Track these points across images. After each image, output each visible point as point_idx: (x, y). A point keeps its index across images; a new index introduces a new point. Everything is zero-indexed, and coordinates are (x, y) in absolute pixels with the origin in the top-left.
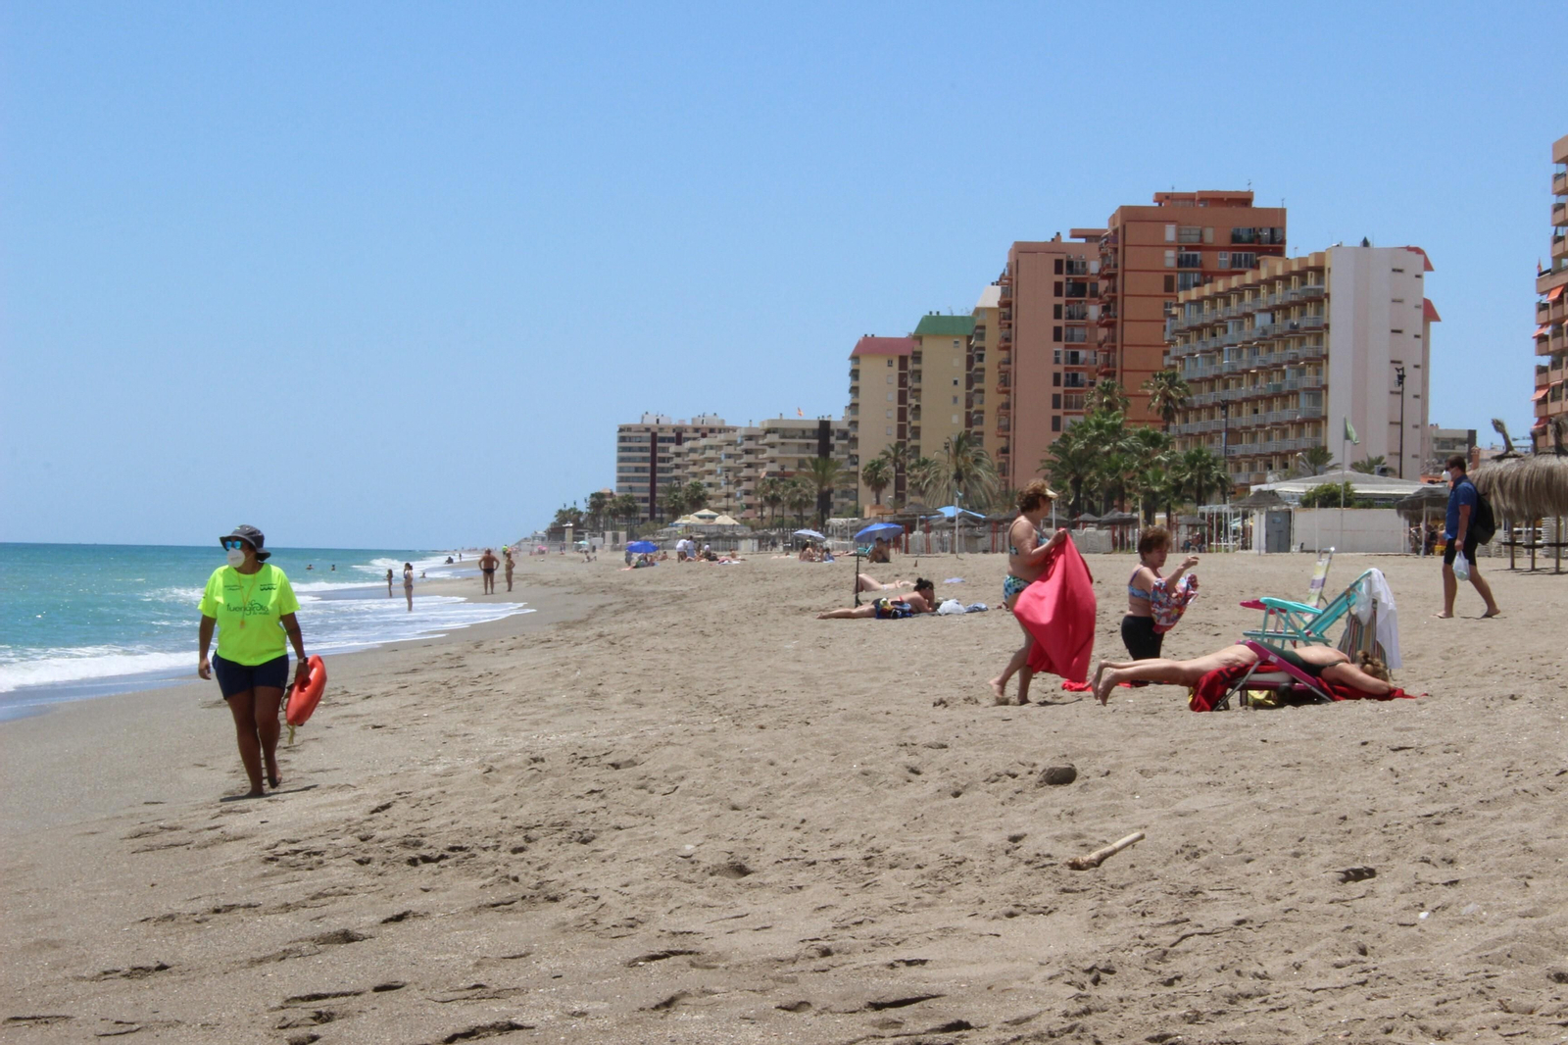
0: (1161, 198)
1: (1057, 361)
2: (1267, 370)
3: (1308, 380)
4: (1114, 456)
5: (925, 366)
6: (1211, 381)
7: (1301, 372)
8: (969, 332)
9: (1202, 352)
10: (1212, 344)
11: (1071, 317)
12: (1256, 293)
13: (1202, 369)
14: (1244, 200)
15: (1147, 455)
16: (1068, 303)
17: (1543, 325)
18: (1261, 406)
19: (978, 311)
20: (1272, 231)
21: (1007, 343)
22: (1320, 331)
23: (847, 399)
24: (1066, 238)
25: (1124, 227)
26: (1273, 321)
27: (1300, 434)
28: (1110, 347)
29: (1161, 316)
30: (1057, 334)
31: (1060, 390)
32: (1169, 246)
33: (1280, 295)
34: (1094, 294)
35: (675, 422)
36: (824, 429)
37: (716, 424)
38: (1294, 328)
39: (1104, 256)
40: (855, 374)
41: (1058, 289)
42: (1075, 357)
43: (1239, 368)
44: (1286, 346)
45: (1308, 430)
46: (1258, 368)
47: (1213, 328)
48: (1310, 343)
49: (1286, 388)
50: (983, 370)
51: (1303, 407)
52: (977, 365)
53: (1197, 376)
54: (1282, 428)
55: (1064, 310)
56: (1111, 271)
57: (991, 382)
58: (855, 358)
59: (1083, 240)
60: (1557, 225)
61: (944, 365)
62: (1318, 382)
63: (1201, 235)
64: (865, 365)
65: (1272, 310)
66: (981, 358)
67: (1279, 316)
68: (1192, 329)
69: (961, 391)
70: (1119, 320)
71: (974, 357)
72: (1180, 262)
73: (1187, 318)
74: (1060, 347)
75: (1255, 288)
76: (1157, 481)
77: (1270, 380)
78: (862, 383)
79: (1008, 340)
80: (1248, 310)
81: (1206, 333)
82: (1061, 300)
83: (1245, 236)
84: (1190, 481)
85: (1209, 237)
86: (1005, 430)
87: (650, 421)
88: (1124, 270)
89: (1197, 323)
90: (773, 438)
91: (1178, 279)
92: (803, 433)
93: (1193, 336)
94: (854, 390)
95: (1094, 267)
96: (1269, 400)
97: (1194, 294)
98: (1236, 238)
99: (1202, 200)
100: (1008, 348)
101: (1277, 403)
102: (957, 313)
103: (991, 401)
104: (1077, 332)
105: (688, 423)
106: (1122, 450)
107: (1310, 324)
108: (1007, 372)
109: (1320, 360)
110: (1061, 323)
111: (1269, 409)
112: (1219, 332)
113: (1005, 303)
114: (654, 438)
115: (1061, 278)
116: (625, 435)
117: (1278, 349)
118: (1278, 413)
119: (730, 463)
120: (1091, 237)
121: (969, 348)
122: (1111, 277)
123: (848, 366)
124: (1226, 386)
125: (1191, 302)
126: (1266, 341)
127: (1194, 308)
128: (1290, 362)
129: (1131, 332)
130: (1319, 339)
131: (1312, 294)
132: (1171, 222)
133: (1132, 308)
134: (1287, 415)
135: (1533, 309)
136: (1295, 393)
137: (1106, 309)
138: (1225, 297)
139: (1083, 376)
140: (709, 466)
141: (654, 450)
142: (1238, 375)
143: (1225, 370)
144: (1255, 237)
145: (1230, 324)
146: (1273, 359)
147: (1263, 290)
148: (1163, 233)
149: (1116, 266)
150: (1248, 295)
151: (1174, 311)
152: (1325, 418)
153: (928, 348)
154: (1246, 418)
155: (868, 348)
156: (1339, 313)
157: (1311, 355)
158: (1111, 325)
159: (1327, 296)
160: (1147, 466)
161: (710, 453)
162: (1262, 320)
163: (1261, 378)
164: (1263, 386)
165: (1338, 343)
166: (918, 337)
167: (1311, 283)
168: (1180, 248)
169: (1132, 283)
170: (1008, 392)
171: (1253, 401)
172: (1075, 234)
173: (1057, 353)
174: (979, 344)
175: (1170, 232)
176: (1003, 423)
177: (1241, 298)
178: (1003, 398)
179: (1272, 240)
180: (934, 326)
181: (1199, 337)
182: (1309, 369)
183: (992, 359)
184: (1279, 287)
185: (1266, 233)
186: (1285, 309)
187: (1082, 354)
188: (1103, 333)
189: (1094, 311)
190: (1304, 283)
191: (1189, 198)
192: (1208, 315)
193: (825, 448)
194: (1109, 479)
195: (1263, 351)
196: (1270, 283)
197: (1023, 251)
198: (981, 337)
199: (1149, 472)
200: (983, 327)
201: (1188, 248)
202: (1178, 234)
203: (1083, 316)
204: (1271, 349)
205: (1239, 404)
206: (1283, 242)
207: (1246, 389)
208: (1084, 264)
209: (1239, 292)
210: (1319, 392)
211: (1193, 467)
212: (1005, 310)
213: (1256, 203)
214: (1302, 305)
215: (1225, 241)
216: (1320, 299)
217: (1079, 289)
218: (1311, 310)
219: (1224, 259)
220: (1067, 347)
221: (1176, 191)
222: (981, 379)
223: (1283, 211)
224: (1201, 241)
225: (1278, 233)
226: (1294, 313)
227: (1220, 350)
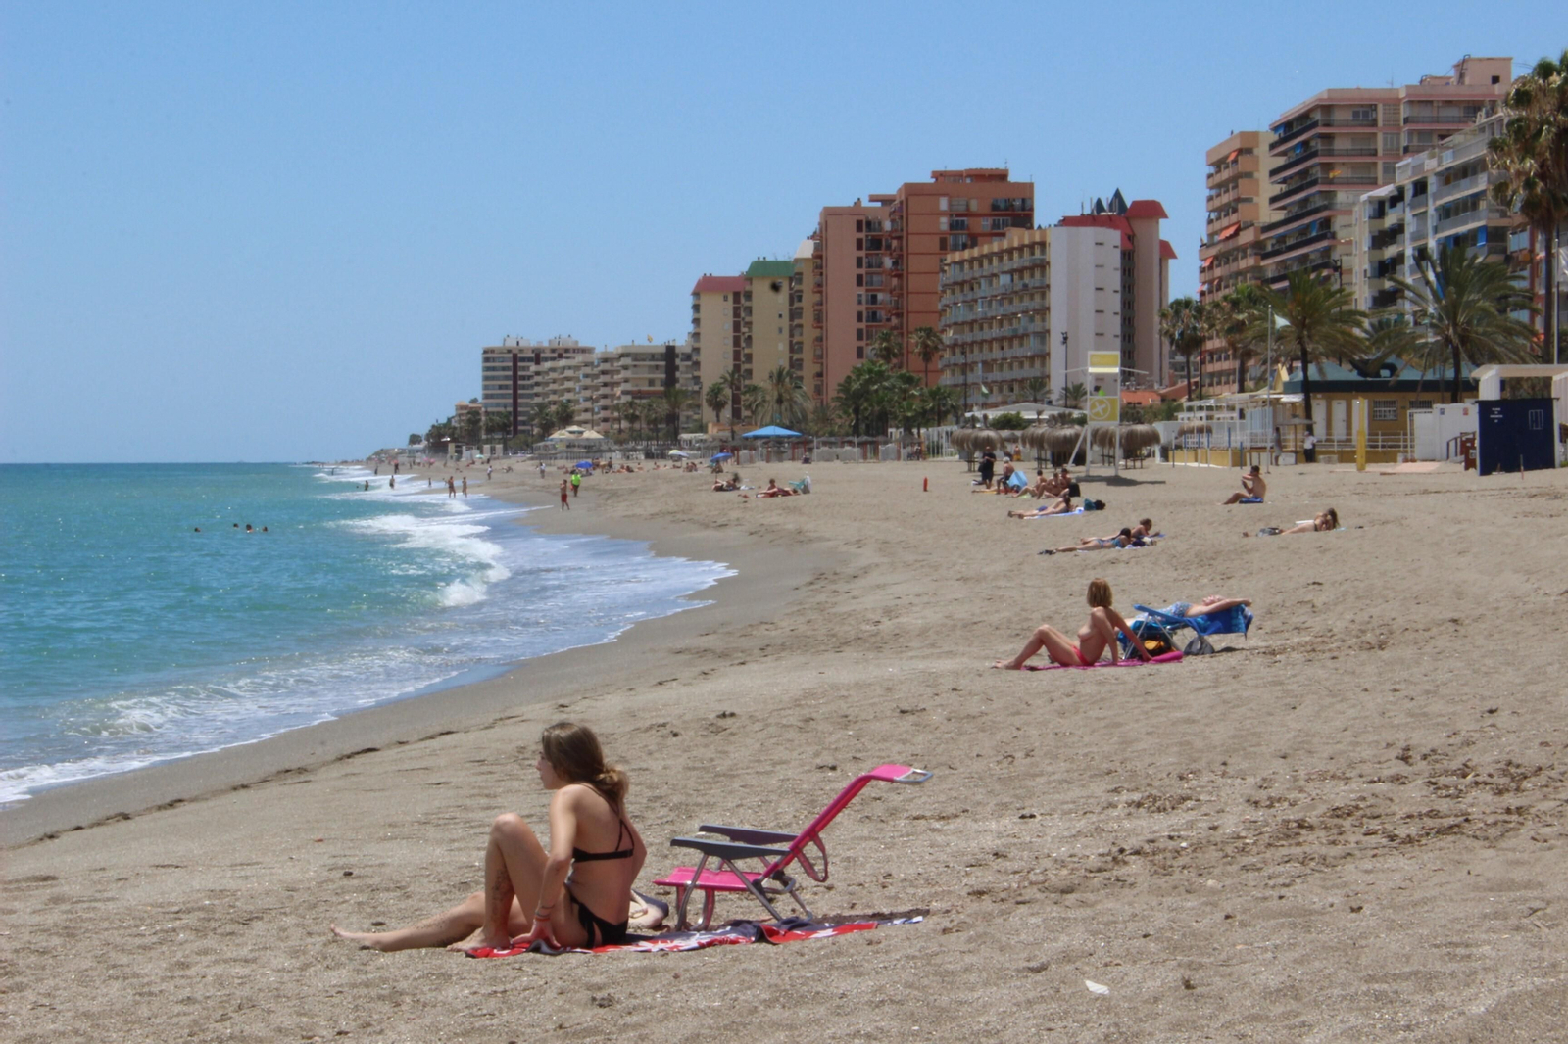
0: (937, 175)
1: (860, 302)
2: (1011, 317)
3: (1037, 326)
4: (881, 392)
5: (756, 301)
6: (972, 323)
7: (1032, 319)
8: (790, 278)
9: (964, 302)
10: (970, 296)
11: (870, 266)
12: (1001, 259)
13: (962, 314)
14: (1001, 176)
15: (905, 391)
16: (867, 255)
17: (1204, 283)
18: (1006, 344)
19: (797, 260)
20: (1024, 200)
21: (819, 287)
22: (1044, 289)
23: (690, 328)
24: (866, 203)
25: (907, 200)
26: (1012, 280)
27: (1032, 365)
28: (899, 293)
29: (938, 269)
30: (860, 280)
31: (863, 325)
32: (943, 214)
33: (1017, 262)
34: (888, 247)
35: (534, 344)
36: (669, 352)
37: (571, 345)
38: (1025, 286)
39: (893, 221)
40: (696, 308)
41: (859, 245)
42: (874, 299)
43: (989, 315)
44: (1021, 300)
46: (1002, 316)
47: (971, 284)
48: (1037, 298)
49: (1021, 332)
50: (801, 308)
51: (1031, 346)
52: (796, 304)
53: (960, 320)
54: (1020, 360)
55: (865, 261)
56: (898, 234)
57: (807, 319)
58: (696, 294)
59: (879, 204)
60: (1211, 211)
61: (771, 302)
62: (1043, 327)
63: (968, 205)
64: (704, 300)
65: (1012, 272)
66: (800, 299)
67: (1016, 277)
68: (955, 283)
69: (785, 323)
70: (905, 273)
71: (795, 297)
72: (952, 227)
73: (951, 275)
74: (862, 291)
75: (1000, 254)
76: (910, 409)
77: (1011, 325)
78: (702, 316)
79: (820, 285)
80: (995, 271)
81: (967, 287)
82: (862, 253)
83: (1002, 205)
84: (932, 409)
85: (974, 206)
86: (820, 358)
88: (908, 234)
89: (960, 279)
90: (627, 361)
91: (950, 240)
92: (653, 357)
93: (958, 289)
94: (696, 321)
95: (887, 226)
96: (1011, 339)
97: (958, 256)
98: (995, 207)
99: (969, 176)
100: (821, 292)
101: (1016, 342)
102: (781, 258)
103: (808, 334)
104: (876, 278)
105: (546, 345)
106: (886, 388)
107: (1037, 285)
108: (821, 311)
109: (1044, 311)
110: (862, 271)
111: (1011, 346)
112: (976, 286)
113: (818, 255)
114: (517, 359)
115: (862, 235)
116: (491, 358)
117: (1016, 301)
118: (1018, 351)
119: (588, 382)
120: (886, 201)
121: (791, 289)
122: (899, 238)
123: (690, 301)
124: (981, 329)
125: (955, 263)
126: (1007, 296)
127: (958, 267)
128: (1023, 313)
129: (914, 282)
130: (1043, 295)
131: (1038, 262)
132: (944, 195)
133: (915, 264)
134: (1023, 352)
135: (1197, 271)
137: (895, 263)
138: (980, 259)
139: (879, 315)
141: (516, 369)
142: (989, 320)
143: (980, 316)
144: (1009, 205)
145: (983, 281)
146: (1012, 309)
147: (1006, 257)
148: (937, 204)
149: (902, 230)
150: (995, 260)
151: (946, 268)
152: (1048, 354)
153: (757, 289)
154: (996, 354)
155: (706, 286)
156: (1057, 276)
157: (1037, 307)
158: (899, 276)
159: (1048, 263)
160: (904, 399)
161: (571, 373)
162: (1005, 279)
163: (1005, 323)
164: (1007, 331)
165: (1057, 298)
166: (749, 279)
167: (1037, 251)
168: (951, 215)
169: (915, 243)
170: (821, 328)
171: (1001, 340)
172: (873, 199)
173: (860, 295)
174: (797, 287)
175: (943, 204)
176: (819, 352)
177: (990, 262)
178: (818, 332)
179: (1023, 209)
180: (761, 270)
181: (962, 291)
182: (1037, 318)
183: (808, 300)
184: (1016, 255)
185: (1018, 203)
186: (1021, 271)
187: (880, 296)
188: (895, 281)
189: (888, 262)
190: (1033, 253)
191: (960, 175)
192: (967, 275)
193: (671, 369)
194: (877, 409)
195: (1006, 302)
196: (1010, 251)
197: (830, 214)
198: (800, 282)
199: (904, 403)
200: (801, 274)
201: (958, 215)
202: (950, 205)
203: (880, 265)
204: (1011, 301)
205: (990, 342)
206: (1032, 209)
207: (995, 332)
208: (880, 224)
209: (989, 256)
210: (1044, 334)
211: (934, 399)
212: (818, 260)
213: (1012, 178)
214: (1032, 269)
215: (987, 209)
216: (1043, 266)
217: (876, 243)
218: (1037, 274)
219: (985, 224)
220: (867, 290)
221: (949, 169)
222: (800, 316)
223: (1030, 186)
224: (968, 208)
225: (1028, 202)
226: (1027, 275)
227: (976, 301)
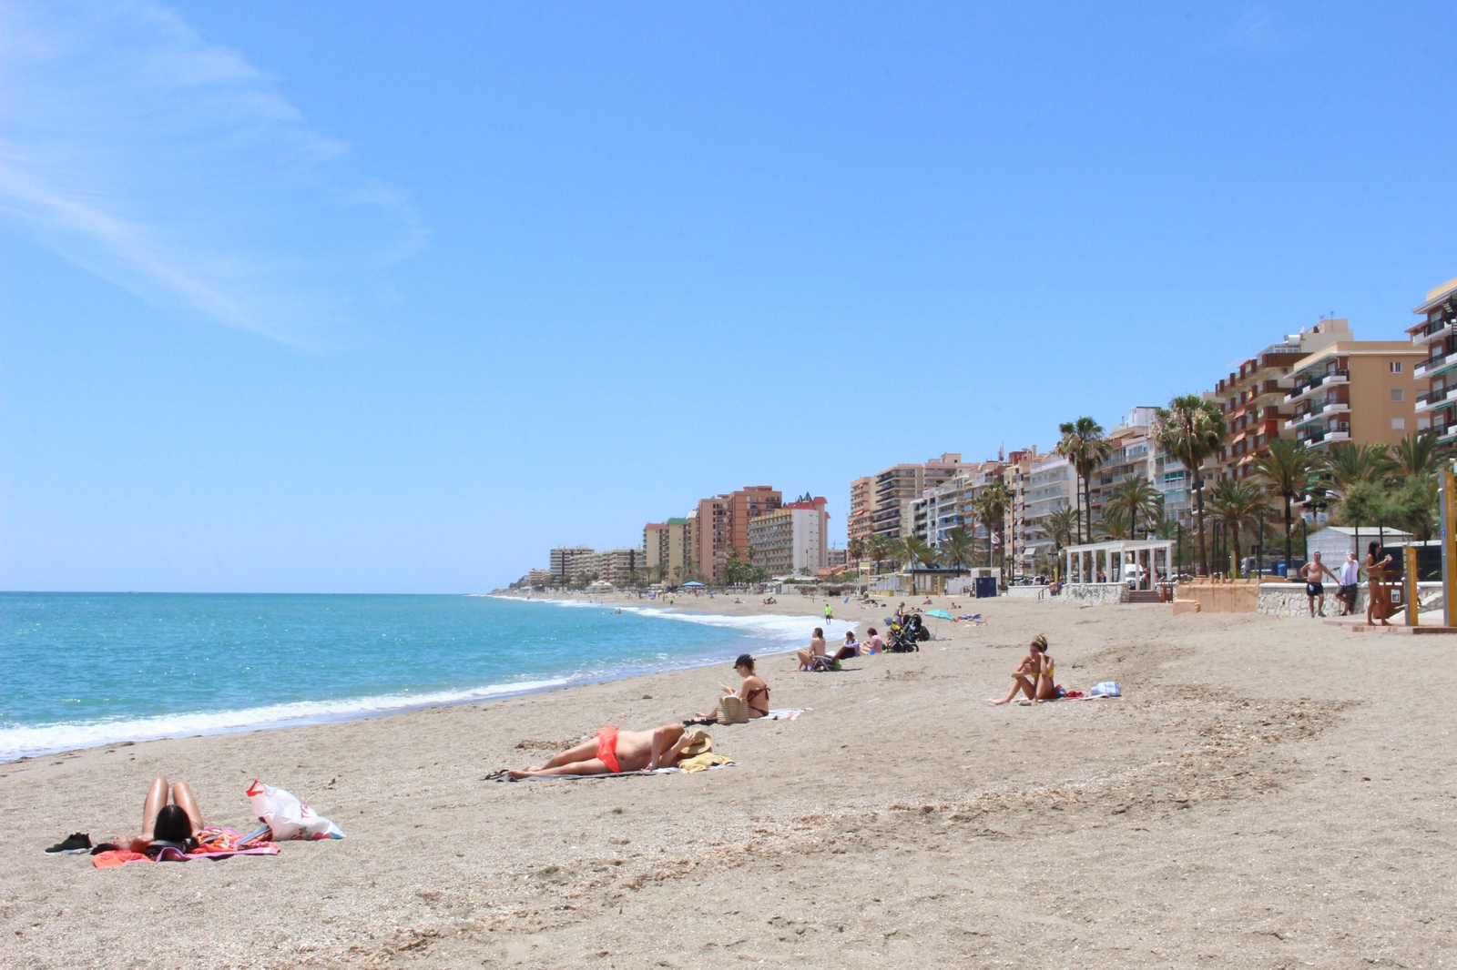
0: (745, 488)
1: (714, 534)
2: (777, 542)
3: (788, 545)
5: (670, 534)
6: (762, 544)
7: (786, 543)
8: (685, 525)
9: (760, 536)
10: (761, 534)
11: (718, 521)
12: (773, 521)
13: (760, 541)
16: (717, 517)
18: (775, 552)
19: (687, 518)
20: (778, 497)
21: (699, 529)
22: (791, 532)
23: (642, 543)
24: (716, 498)
25: (735, 496)
26: (778, 529)
27: (786, 560)
28: (731, 532)
29: (746, 524)
30: (714, 527)
31: (716, 543)
32: (748, 503)
33: (780, 522)
34: (725, 515)
35: (571, 548)
36: (632, 552)
37: (585, 548)
38: (783, 531)
39: (728, 505)
40: (645, 535)
41: (714, 513)
42: (719, 533)
43: (769, 541)
44: (782, 536)
45: (788, 559)
46: (774, 541)
47: (761, 529)
48: (789, 535)
49: (782, 547)
50: (690, 536)
51: (786, 553)
52: (688, 535)
54: (781, 558)
55: (716, 519)
57: (693, 541)
58: (645, 530)
59: (722, 498)
61: (676, 535)
62: (791, 545)
64: (648, 533)
65: (778, 526)
66: (689, 533)
67: (780, 527)
68: (755, 529)
69: (682, 542)
70: (735, 524)
71: (687, 532)
72: (752, 507)
73: (753, 526)
74: (715, 530)
75: (773, 519)
77: (777, 545)
78: (647, 544)
80: (771, 525)
81: (759, 531)
82: (715, 516)
83: (771, 499)
85: (760, 500)
86: (699, 556)
87: (562, 547)
88: (735, 508)
89: (757, 527)
90: (614, 556)
91: (751, 512)
92: (625, 554)
93: (756, 531)
94: (645, 541)
95: (725, 507)
96: (777, 550)
97: (756, 519)
98: (767, 500)
99: (757, 488)
100: (699, 531)
101: (779, 551)
102: (681, 518)
103: (694, 547)
104: (720, 526)
105: (575, 548)
107: (788, 530)
108: (698, 538)
109: (791, 540)
110: (715, 523)
111: (778, 553)
112: (763, 530)
113: (698, 516)
114: (563, 554)
115: (715, 510)
116: (553, 553)
117: (780, 536)
118: (780, 554)
119: (597, 563)
120: (725, 497)
121: (686, 529)
122: (730, 511)
123: (643, 533)
124: (766, 546)
126: (776, 534)
127: (755, 523)
128: (783, 540)
129: (738, 528)
130: (791, 534)
131: (788, 522)
132: (749, 495)
133: (738, 521)
134: (782, 555)
136: (784, 549)
137: (729, 521)
138: (765, 521)
139: (722, 539)
140: (587, 564)
141: (563, 558)
142: (769, 543)
143: (766, 541)
144: (773, 499)
145: (766, 529)
146: (778, 539)
147: (776, 520)
148: (746, 499)
149: (732, 508)
150: (771, 521)
151: (750, 523)
152: (793, 555)
153: (671, 529)
154: (771, 555)
155: (649, 527)
156: (795, 527)
157: (788, 539)
158: (731, 525)
159: (792, 522)
161: (588, 560)
162: (775, 528)
163: (775, 544)
164: (776, 547)
165: (795, 535)
166: (668, 525)
167: (788, 518)
168: (751, 504)
169: (738, 513)
171: (773, 550)
172: (719, 496)
173: (714, 532)
174: (690, 529)
175: (748, 499)
176: (697, 553)
177: (769, 522)
178: (697, 545)
179: (778, 501)
180: (673, 522)
182: (788, 542)
183: (694, 534)
184: (780, 519)
185: (776, 498)
186: (781, 525)
187: (722, 533)
188: (728, 527)
189: (725, 520)
190: (786, 519)
191: (754, 488)
192: (760, 526)
193: (632, 559)
195: (776, 537)
196: (777, 518)
197: (704, 502)
198: (690, 527)
200: (690, 523)
201: (754, 503)
202: (751, 499)
203: (723, 521)
205: (769, 551)
207: (771, 547)
208: (722, 506)
209: (769, 520)
210: (791, 549)
212: (698, 518)
214: (786, 525)
215: (764, 501)
216: (790, 523)
217: (720, 513)
218: (788, 526)
219: (763, 507)
220: (717, 530)
221: (748, 486)
222: (689, 539)
224: (757, 500)
226: (784, 527)
227: (763, 536)
